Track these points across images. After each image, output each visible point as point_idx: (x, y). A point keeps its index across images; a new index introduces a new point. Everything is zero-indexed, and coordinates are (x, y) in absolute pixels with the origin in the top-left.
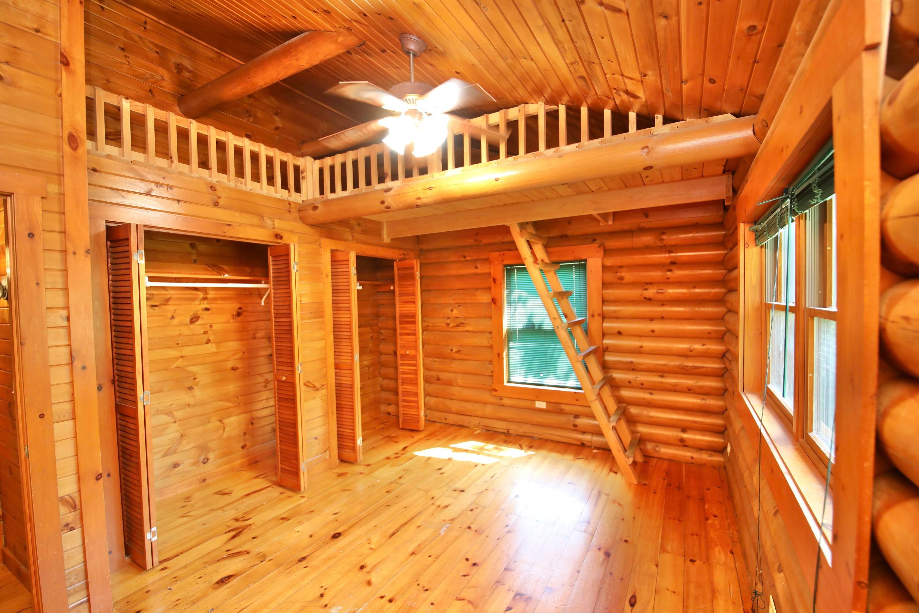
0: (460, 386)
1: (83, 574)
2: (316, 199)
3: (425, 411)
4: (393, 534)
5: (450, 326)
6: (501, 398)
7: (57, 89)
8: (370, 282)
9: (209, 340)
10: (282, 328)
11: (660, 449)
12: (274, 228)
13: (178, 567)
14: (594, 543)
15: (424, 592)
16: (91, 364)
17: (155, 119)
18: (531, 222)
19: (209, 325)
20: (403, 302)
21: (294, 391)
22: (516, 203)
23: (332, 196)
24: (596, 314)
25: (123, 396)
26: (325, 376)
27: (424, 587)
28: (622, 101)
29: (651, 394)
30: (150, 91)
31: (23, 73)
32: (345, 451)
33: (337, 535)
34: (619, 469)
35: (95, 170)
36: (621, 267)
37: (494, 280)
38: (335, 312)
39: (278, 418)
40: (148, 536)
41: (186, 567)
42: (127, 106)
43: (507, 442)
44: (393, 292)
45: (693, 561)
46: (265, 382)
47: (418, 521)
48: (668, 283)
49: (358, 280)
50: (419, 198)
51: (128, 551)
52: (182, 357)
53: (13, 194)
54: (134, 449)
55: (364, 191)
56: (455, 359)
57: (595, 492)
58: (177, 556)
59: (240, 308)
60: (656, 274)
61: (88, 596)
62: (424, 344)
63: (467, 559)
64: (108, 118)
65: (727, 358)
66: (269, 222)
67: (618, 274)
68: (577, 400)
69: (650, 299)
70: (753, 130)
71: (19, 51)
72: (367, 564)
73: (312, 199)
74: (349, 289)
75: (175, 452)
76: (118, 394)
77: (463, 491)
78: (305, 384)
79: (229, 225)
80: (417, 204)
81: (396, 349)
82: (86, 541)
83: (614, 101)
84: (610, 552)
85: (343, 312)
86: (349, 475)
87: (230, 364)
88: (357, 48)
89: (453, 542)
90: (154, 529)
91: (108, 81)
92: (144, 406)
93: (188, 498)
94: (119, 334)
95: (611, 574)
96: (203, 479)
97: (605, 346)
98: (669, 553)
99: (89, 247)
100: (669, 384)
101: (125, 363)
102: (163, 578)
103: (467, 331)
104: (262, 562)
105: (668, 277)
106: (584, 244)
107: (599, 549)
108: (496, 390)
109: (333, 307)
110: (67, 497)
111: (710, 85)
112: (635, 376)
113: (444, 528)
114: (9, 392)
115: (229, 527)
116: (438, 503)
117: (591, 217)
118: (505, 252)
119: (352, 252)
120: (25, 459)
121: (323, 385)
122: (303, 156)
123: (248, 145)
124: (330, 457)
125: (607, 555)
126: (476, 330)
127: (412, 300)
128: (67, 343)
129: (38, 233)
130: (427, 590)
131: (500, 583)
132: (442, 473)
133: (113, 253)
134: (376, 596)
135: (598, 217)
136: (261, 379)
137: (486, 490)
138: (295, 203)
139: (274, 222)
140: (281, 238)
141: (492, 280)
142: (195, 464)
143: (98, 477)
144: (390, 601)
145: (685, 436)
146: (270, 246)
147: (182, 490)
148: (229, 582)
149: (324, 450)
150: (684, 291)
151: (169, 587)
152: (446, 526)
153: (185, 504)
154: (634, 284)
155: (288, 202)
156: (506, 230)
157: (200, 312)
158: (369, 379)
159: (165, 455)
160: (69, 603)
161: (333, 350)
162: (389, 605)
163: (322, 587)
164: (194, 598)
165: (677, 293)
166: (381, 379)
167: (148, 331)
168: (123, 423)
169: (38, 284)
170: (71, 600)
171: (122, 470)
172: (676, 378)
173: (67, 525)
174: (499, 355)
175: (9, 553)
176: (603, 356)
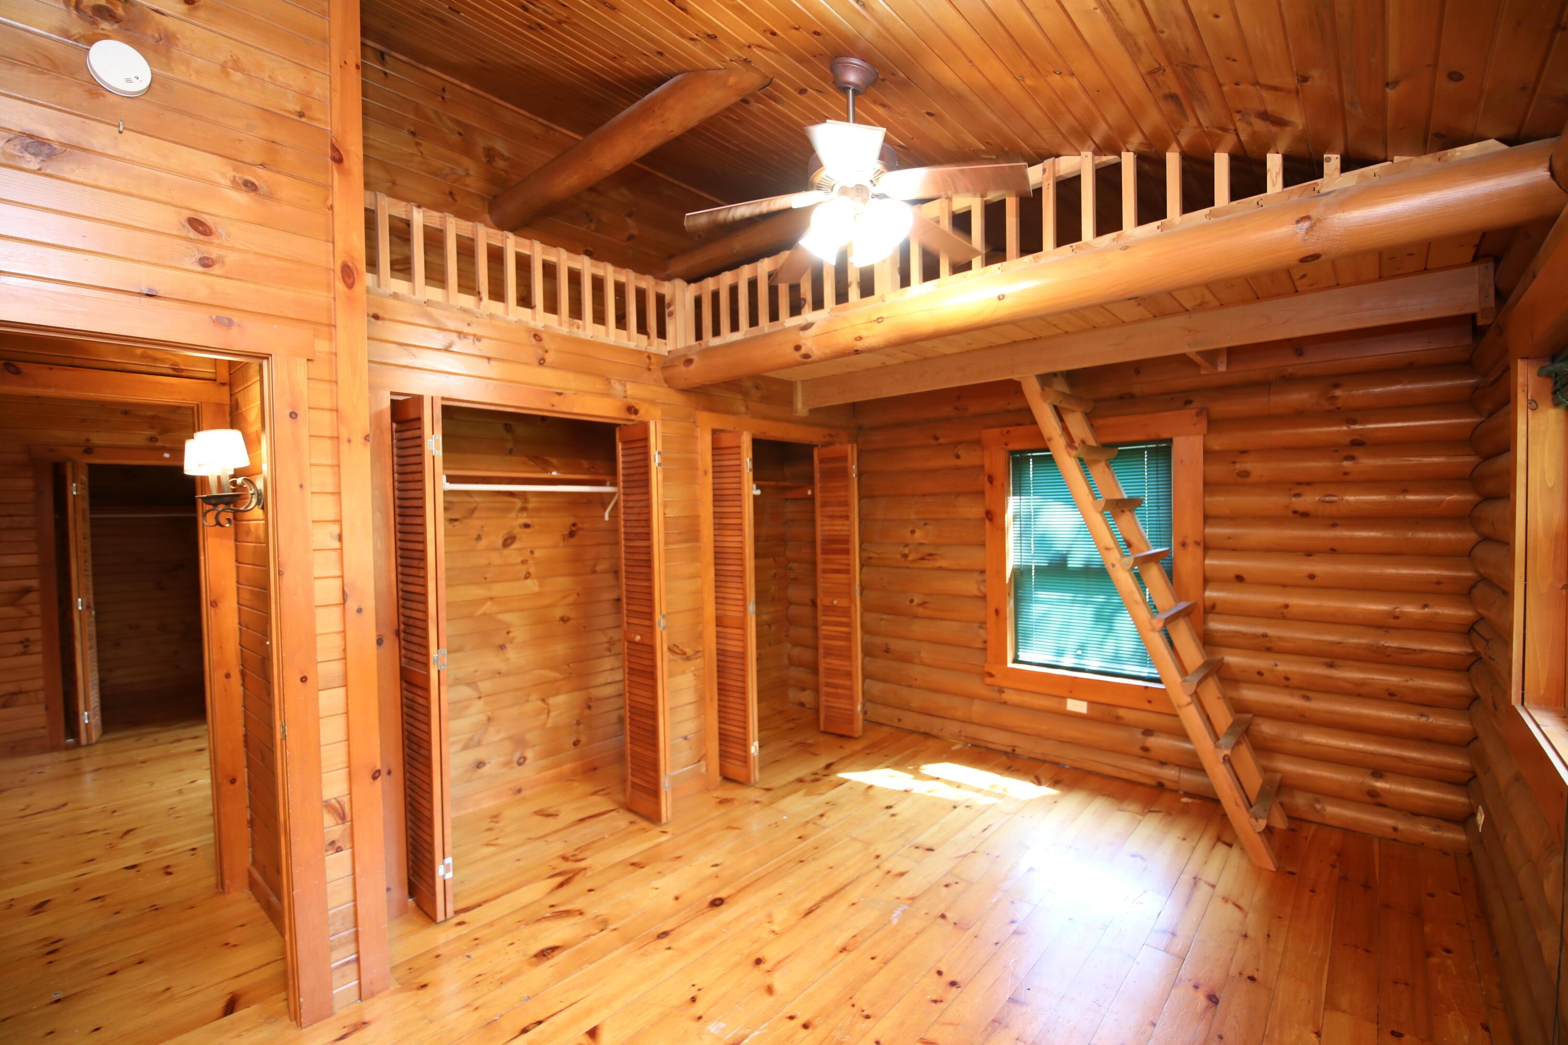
0: (925, 665)
1: (351, 919)
2: (690, 348)
3: (863, 705)
4: (810, 912)
5: (910, 558)
6: (1001, 691)
7: (327, 199)
8: (773, 483)
9: (529, 573)
10: (636, 557)
11: (1323, 807)
12: (625, 397)
13: (480, 924)
14: (1186, 972)
15: (862, 1019)
16: (370, 604)
17: (458, 236)
18: (1062, 373)
19: (529, 550)
20: (828, 517)
21: (653, 660)
22: (1035, 339)
23: (716, 341)
24: (1190, 541)
25: (410, 654)
26: (700, 637)
27: (863, 1011)
28: (1254, 134)
29: (1307, 698)
30: (451, 193)
31: (283, 179)
32: (731, 763)
33: (718, 902)
34: (1236, 837)
35: (376, 317)
36: (1243, 452)
37: (991, 479)
38: (718, 532)
39: (627, 702)
40: (440, 871)
41: (491, 924)
42: (419, 218)
43: (1012, 769)
44: (812, 499)
45: (1397, 1035)
46: (608, 642)
47: (854, 894)
48: (1346, 481)
49: (755, 479)
50: (860, 338)
51: (412, 890)
52: (491, 598)
53: (271, 355)
54: (424, 736)
55: (766, 330)
56: (916, 617)
57: (1187, 877)
58: (479, 905)
59: (574, 525)
60: (1319, 465)
61: (358, 952)
62: (862, 588)
63: (940, 973)
64: (394, 238)
65: (1478, 634)
66: (617, 387)
67: (1238, 466)
68: (1150, 702)
69: (1305, 515)
70: (1551, 169)
71: (278, 147)
72: (767, 958)
73: (683, 348)
74: (740, 495)
75: (479, 744)
76: (403, 652)
77: (931, 850)
78: (670, 649)
79: (560, 394)
80: (856, 348)
81: (816, 596)
82: (357, 870)
83: (1237, 135)
84: (1217, 995)
85: (730, 533)
86: (736, 803)
87: (559, 612)
88: (758, 93)
89: (914, 939)
90: (449, 860)
91: (394, 183)
92: (439, 671)
93: (496, 816)
94: (407, 562)
95: (1221, 1037)
96: (518, 788)
97: (1208, 603)
98: (1344, 1012)
99: (368, 431)
100: (1346, 680)
101: (414, 605)
102: (459, 938)
103: (940, 568)
104: (602, 930)
105: (1346, 470)
106: (1167, 411)
107: (1196, 987)
108: (991, 675)
109: (714, 524)
110: (333, 801)
111: (1451, 85)
112: (1272, 663)
113: (898, 912)
114: (263, 642)
115: (554, 868)
116: (886, 866)
117: (1183, 360)
118: (1011, 429)
119: (745, 433)
120: (282, 740)
121: (698, 652)
122: (669, 278)
123: (587, 266)
124: (707, 771)
125: (1213, 999)
126: (957, 567)
127: (843, 514)
128: (338, 573)
129: (302, 411)
130: (868, 1017)
131: (1000, 1023)
132: (893, 815)
133: (399, 440)
134: (780, 1014)
135: (1198, 359)
136: (603, 638)
137: (974, 852)
138: (658, 356)
139: (625, 386)
140: (636, 412)
141: (986, 479)
142: (507, 764)
143: (376, 775)
144: (806, 1026)
145: (1379, 784)
146: (619, 425)
147: (489, 804)
148: (553, 957)
149: (698, 758)
150: (1383, 498)
151: (467, 954)
152: (900, 909)
153: (492, 825)
154: (1270, 485)
155: (646, 355)
156: (1013, 388)
157: (517, 531)
158: (770, 644)
159: (466, 748)
160: (332, 960)
161: (713, 595)
162: (804, 1033)
163: (694, 985)
164: (503, 974)
165: (1366, 502)
166: (789, 646)
167: (446, 557)
168: (410, 695)
169: (301, 486)
170: (335, 955)
171: (407, 766)
172: (1361, 670)
173: (333, 843)
174: (997, 612)
175: (257, 875)
176: (1205, 621)
